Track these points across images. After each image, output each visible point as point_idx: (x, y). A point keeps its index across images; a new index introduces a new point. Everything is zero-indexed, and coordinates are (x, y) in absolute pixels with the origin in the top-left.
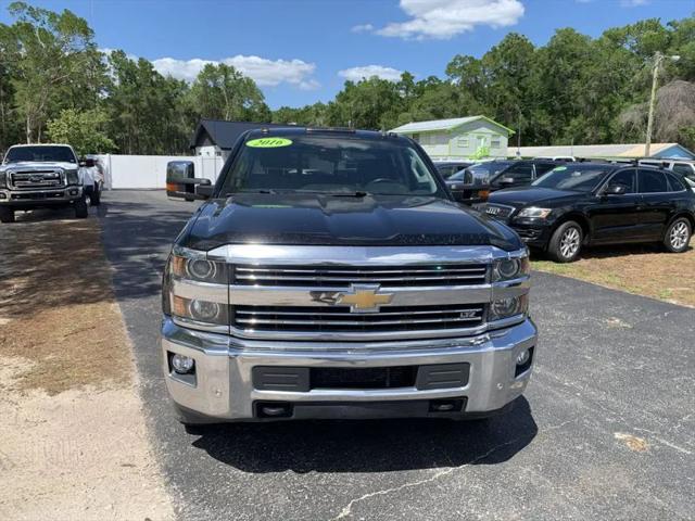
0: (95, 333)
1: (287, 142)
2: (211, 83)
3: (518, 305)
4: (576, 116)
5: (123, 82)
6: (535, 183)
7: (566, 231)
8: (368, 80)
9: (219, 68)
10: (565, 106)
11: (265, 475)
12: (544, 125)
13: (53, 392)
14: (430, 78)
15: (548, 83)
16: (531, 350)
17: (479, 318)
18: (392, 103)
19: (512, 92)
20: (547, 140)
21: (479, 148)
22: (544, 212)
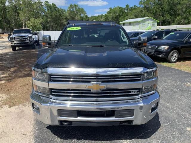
0: (27, 86)
1: (79, 28)
2: (72, 10)
3: (153, 87)
4: (178, 16)
5: (48, 10)
6: (164, 38)
7: (174, 53)
8: (116, 7)
9: (74, 5)
10: (175, 13)
11: (66, 140)
12: (168, 19)
13: (10, 107)
14: (134, 6)
15: (170, 6)
16: (158, 103)
17: (138, 93)
18: (123, 14)
19: (159, 9)
20: (169, 24)
21: (148, 27)
22: (167, 47)
